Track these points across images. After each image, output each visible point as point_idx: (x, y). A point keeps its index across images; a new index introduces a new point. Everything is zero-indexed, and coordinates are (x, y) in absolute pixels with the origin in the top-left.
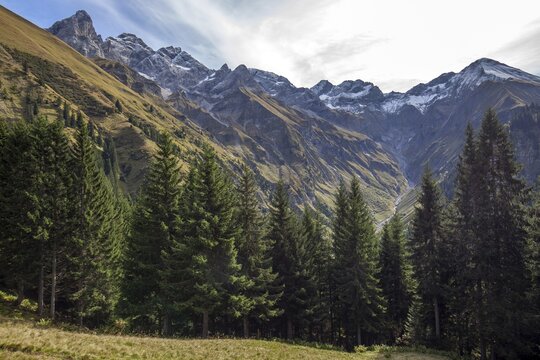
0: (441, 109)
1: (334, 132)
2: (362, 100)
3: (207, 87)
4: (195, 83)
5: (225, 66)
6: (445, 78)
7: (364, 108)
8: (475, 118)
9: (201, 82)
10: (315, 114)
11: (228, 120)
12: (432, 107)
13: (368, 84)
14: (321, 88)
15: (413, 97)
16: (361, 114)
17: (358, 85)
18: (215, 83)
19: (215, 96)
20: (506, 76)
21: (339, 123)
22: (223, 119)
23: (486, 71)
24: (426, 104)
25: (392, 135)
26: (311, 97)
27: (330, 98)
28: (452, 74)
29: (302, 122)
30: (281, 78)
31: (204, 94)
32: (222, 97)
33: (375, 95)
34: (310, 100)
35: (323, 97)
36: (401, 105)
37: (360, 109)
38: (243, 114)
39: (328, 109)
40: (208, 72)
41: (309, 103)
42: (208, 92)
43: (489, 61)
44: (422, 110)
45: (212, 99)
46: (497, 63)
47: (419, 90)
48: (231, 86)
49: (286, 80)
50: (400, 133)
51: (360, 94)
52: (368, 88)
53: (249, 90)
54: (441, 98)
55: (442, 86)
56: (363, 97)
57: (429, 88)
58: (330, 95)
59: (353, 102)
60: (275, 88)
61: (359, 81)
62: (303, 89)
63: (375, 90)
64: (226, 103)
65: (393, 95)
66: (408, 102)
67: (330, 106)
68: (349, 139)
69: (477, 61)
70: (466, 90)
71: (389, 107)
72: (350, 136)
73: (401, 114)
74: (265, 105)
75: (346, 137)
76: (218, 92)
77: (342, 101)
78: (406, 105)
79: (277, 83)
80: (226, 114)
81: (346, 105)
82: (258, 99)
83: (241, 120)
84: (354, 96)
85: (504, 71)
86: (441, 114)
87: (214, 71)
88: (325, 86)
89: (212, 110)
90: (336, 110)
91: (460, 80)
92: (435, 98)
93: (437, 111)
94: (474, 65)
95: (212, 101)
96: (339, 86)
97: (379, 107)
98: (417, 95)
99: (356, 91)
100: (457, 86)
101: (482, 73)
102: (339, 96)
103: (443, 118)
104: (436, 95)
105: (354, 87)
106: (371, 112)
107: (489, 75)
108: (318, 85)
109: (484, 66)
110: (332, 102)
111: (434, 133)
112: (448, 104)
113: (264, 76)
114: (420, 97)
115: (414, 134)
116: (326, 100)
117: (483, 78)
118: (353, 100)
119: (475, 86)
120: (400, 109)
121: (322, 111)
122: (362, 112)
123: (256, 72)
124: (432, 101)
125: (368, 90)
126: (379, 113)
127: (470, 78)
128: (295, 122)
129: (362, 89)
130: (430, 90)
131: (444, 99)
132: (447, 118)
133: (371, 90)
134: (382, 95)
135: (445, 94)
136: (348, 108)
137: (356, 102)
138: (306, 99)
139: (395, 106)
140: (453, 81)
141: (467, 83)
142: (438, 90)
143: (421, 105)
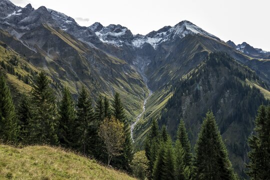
0: (165, 47)
1: (106, 58)
2: (121, 38)
3: (15, 20)
4: (5, 16)
5: (29, 5)
6: (166, 29)
7: (123, 43)
8: (184, 55)
9: (10, 15)
10: (93, 45)
11: (35, 47)
12: (160, 45)
13: (124, 28)
14: (96, 27)
15: (149, 38)
16: (121, 47)
17: (118, 28)
18: (22, 17)
19: (23, 28)
20: (196, 32)
21: (108, 52)
22: (30, 45)
23: (187, 28)
24: (157, 43)
25: (138, 61)
26: (91, 33)
27: (101, 35)
28: (169, 27)
29: (88, 51)
30: (69, 18)
31: (13, 25)
32: (28, 29)
33: (129, 36)
34: (90, 36)
35: (97, 33)
36: (143, 42)
37: (120, 44)
38: (46, 43)
39: (101, 43)
40: (15, 8)
41: (89, 38)
42: (16, 24)
43: (188, 22)
44: (154, 47)
45: (20, 29)
46: (192, 24)
47: (152, 34)
48: (36, 21)
49: (73, 20)
50: (143, 60)
51: (120, 34)
52: (124, 30)
53: (50, 25)
54: (164, 40)
55: (165, 33)
56: (122, 36)
57: (158, 34)
58: (101, 33)
59: (116, 38)
60: (66, 24)
61: (119, 25)
62: (85, 28)
63: (128, 32)
64: (32, 34)
65: (139, 36)
66: (147, 41)
67: (101, 40)
68: (116, 63)
69: (182, 21)
70: (177, 38)
71: (137, 43)
72: (116, 62)
73: (143, 48)
74: (62, 38)
75: (114, 62)
76: (25, 24)
77: (109, 37)
78: (146, 43)
79: (67, 22)
80: (33, 42)
81: (112, 40)
82: (57, 33)
83: (45, 47)
84: (116, 34)
85: (195, 29)
86: (165, 50)
87: (20, 8)
88: (99, 27)
89: (22, 38)
90: (106, 43)
91: (174, 31)
92: (161, 40)
93: (163, 48)
94: (181, 23)
95: (20, 31)
96: (107, 27)
97: (130, 43)
98: (151, 37)
99: (118, 31)
100: (172, 35)
101: (185, 29)
102: (107, 34)
103: (166, 52)
104: (161, 38)
105: (116, 29)
106: (127, 46)
107: (189, 31)
108: (93, 25)
109: (186, 24)
110: (103, 37)
111: (161, 62)
112: (168, 45)
113: (58, 15)
114: (153, 39)
115: (150, 61)
116: (100, 36)
117: (186, 32)
118: (116, 37)
119: (182, 36)
120: (143, 45)
121: (98, 44)
122: (121, 46)
123: (52, 12)
124: (159, 42)
125: (124, 32)
126: (131, 47)
127: (179, 31)
128: (83, 51)
129: (121, 31)
130: (158, 35)
131: (166, 41)
132: (168, 53)
133: (126, 32)
134: (132, 35)
135: (166, 38)
136: (113, 42)
137: (117, 39)
138: (87, 35)
139: (140, 43)
140: (170, 31)
141: (178, 33)
142: (162, 36)
143: (154, 44)
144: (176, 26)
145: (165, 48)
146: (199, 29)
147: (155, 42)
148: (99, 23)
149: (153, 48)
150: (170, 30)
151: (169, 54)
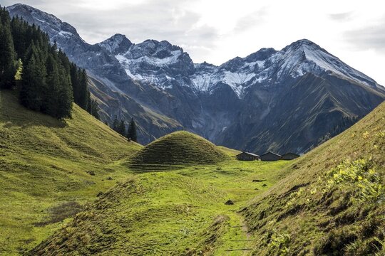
0: (260, 95)
1: (141, 114)
2: (169, 69)
6: (264, 54)
7: (172, 82)
8: (297, 116)
12: (250, 89)
13: (176, 48)
14: (116, 45)
15: (228, 73)
16: (168, 90)
17: (163, 49)
20: (325, 66)
21: (144, 100)
23: (307, 57)
24: (243, 85)
25: (203, 121)
26: (109, 60)
27: (128, 61)
28: (272, 51)
30: (65, 27)
33: (185, 67)
34: (107, 65)
35: (120, 58)
36: (215, 81)
37: (167, 83)
39: (130, 81)
41: (106, 69)
43: (311, 44)
44: (238, 92)
46: (317, 47)
47: (235, 65)
49: (74, 31)
50: (213, 119)
51: (167, 61)
52: (176, 54)
54: (260, 80)
55: (261, 64)
56: (170, 66)
57: (247, 64)
58: (127, 57)
60: (59, 39)
61: (165, 42)
62: (97, 48)
63: (185, 57)
65: (205, 68)
66: (223, 80)
67: (128, 72)
68: (159, 125)
69: (298, 42)
70: (287, 77)
71: (201, 83)
72: (160, 122)
73: (214, 94)
75: (155, 122)
77: (144, 68)
78: (221, 83)
79: (61, 33)
81: (149, 73)
84: (159, 62)
85: (324, 58)
86: (260, 101)
88: (122, 43)
90: (140, 82)
91: (281, 61)
92: (253, 79)
93: (256, 97)
94: (296, 45)
96: (140, 45)
97: (188, 82)
98: (233, 71)
99: (163, 55)
100: (277, 69)
101: (303, 59)
102: (140, 60)
103: (263, 107)
104: (254, 75)
105: (159, 50)
106: (180, 88)
107: (310, 63)
108: (111, 39)
109: (305, 49)
110: (131, 66)
111: (252, 125)
112: (267, 90)
113: (42, 18)
114: (236, 74)
115: (229, 123)
116: (124, 63)
117: (304, 65)
118: (158, 68)
119: (296, 73)
120: (214, 87)
121: (123, 82)
122: (170, 87)
123: (31, 11)
124: (249, 82)
125: (176, 57)
126: (189, 90)
127: (290, 61)
128: (102, 99)
129: (169, 55)
130: (248, 67)
131: (264, 82)
132: (266, 108)
133: (180, 57)
134: (193, 65)
135: (264, 75)
136: (151, 79)
137: (160, 72)
138: (102, 63)
139: (208, 82)
140: (273, 61)
141: (288, 67)
142: (256, 69)
143: (238, 85)
144: (285, 50)
145: (260, 97)
146: (332, 60)
147: (239, 82)
148: (124, 37)
149: (235, 94)
150: (273, 59)
151: (269, 109)
